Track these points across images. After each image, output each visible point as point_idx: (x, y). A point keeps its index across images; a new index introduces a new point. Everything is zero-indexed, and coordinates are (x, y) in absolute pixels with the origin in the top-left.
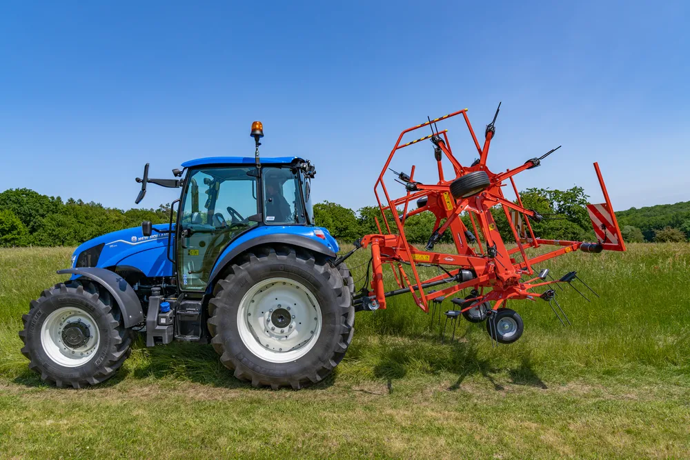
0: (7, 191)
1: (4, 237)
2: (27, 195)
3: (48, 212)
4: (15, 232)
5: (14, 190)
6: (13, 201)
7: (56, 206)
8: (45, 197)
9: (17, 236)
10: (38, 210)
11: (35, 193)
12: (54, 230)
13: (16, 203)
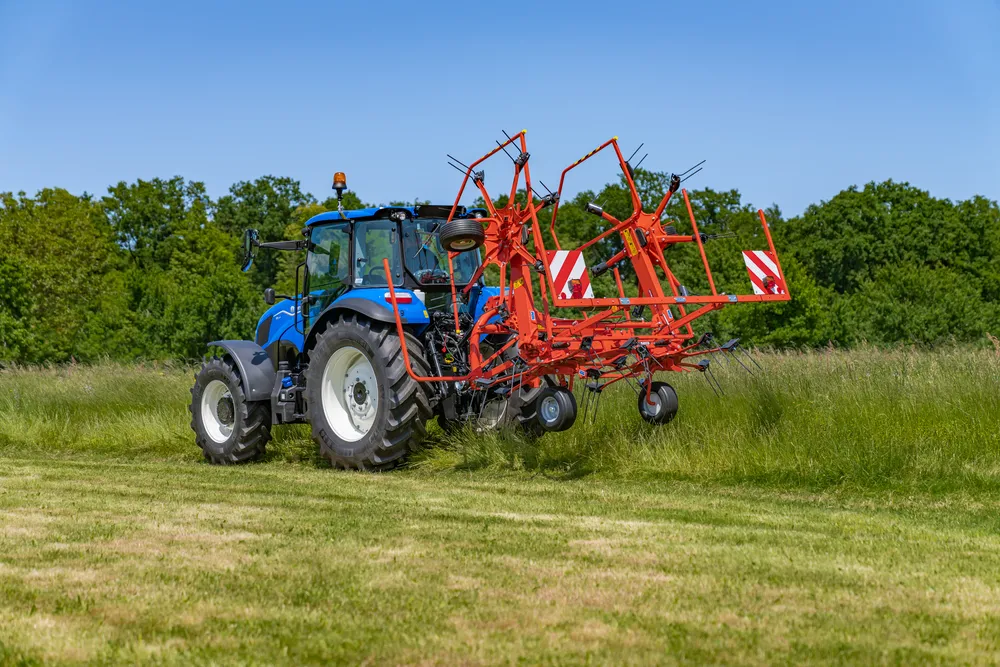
0: (842, 195)
1: (774, 334)
2: (896, 201)
3: (957, 251)
4: (798, 320)
5: (861, 189)
6: (855, 226)
7: (982, 231)
8: (945, 205)
9: (805, 332)
10: (925, 248)
11: (919, 193)
12: (888, 311)
13: (863, 230)
